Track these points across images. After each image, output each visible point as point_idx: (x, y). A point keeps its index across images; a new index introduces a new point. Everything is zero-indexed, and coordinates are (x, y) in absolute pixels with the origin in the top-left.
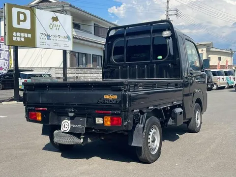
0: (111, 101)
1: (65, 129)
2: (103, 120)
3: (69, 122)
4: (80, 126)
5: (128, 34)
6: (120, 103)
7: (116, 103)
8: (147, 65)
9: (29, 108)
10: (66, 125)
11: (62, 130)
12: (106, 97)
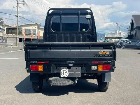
0: (104, 55)
1: (64, 75)
2: (97, 67)
3: (67, 70)
4: (77, 73)
5: (63, 14)
6: (111, 56)
7: (108, 56)
8: (76, 34)
9: (31, 62)
10: (65, 72)
11: (61, 76)
12: (100, 53)
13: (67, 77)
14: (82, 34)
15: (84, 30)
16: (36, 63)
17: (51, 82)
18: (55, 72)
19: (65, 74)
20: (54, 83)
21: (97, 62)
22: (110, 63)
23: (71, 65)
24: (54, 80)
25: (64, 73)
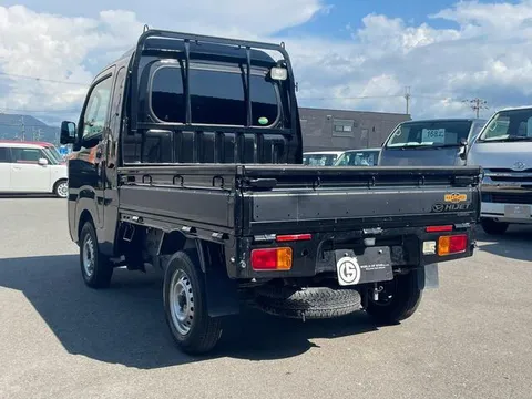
0: (456, 206)
1: (349, 279)
2: (437, 245)
4: (381, 266)
6: (471, 208)
7: (465, 209)
8: (240, 133)
9: (258, 238)
10: (349, 269)
11: (342, 283)
12: (448, 198)
13: (356, 282)
14: (259, 133)
15: (264, 120)
16: (270, 242)
17: (303, 305)
18: (320, 269)
19: (351, 274)
20: (316, 310)
21: (437, 228)
22: (464, 229)
23: (370, 242)
24: (316, 298)
25: (348, 271)
